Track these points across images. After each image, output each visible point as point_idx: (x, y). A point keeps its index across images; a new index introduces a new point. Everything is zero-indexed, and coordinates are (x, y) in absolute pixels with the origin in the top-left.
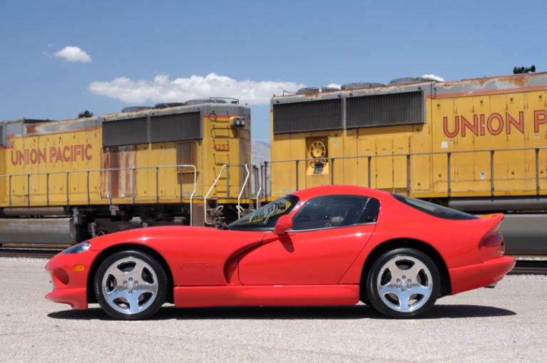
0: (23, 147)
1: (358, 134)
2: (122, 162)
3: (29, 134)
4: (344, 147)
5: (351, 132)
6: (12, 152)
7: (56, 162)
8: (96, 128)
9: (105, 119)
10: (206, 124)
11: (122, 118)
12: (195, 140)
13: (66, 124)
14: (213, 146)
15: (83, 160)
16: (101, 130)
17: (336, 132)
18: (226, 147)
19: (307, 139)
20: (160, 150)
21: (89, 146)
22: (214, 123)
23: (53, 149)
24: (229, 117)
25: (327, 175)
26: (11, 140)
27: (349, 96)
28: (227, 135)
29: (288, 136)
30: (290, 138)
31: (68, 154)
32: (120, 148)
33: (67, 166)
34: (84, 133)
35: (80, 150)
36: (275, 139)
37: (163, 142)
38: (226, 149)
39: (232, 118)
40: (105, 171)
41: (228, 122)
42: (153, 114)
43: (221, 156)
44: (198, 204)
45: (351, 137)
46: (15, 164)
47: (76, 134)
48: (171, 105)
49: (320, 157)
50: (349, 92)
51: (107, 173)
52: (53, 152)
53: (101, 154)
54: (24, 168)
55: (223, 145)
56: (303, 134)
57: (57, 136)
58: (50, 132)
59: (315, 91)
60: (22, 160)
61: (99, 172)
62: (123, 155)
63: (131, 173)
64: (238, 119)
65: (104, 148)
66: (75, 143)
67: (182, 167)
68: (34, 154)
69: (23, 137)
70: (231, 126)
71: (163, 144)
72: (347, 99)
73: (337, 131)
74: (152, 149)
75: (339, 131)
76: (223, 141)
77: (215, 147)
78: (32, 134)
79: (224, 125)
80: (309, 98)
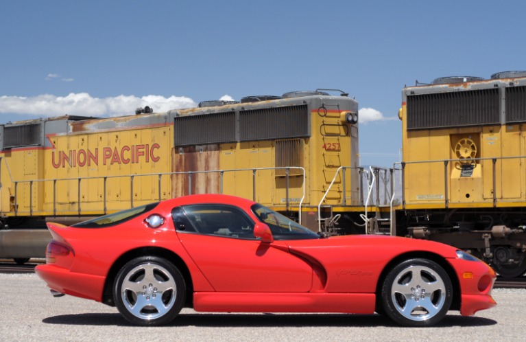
0: (68, 147)
1: (520, 129)
2: (201, 164)
3: (76, 133)
4: (502, 146)
5: (511, 128)
6: (53, 153)
7: (112, 164)
8: (165, 125)
9: (177, 115)
10: (314, 120)
11: (201, 114)
12: (301, 137)
13: (126, 120)
14: (323, 145)
15: (147, 161)
16: (172, 127)
17: (491, 128)
18: (337, 146)
19: (451, 135)
20: (251, 150)
21: (156, 146)
22: (324, 118)
23: (108, 149)
24: (340, 112)
25: (478, 178)
26: (52, 140)
27: (509, 86)
28: (338, 132)
29: (427, 132)
30: (429, 135)
31: (127, 155)
32: (197, 147)
33: (127, 169)
34: (150, 130)
35: (144, 150)
36: (409, 136)
37: (257, 141)
38: (337, 149)
39: (343, 113)
40: (177, 175)
41: (339, 117)
42: (243, 108)
43: (332, 157)
44: (307, 212)
45: (512, 133)
46: (56, 166)
47: (138, 132)
48: (263, 99)
49: (469, 157)
50: (509, 81)
51: (180, 177)
52: (108, 153)
53: (172, 155)
54: (68, 171)
55: (334, 144)
56: (447, 131)
57: (113, 135)
58: (103, 130)
59: (458, 81)
60: (66, 161)
61: (169, 176)
62: (201, 156)
63: (213, 177)
64: (351, 114)
65: (177, 148)
66: (137, 142)
67: (289, 169)
68: (82, 155)
69: (69, 136)
70: (342, 122)
71: (257, 143)
72: (507, 89)
73: (493, 126)
74: (241, 148)
75: (495, 127)
76: (333, 140)
77: (325, 147)
78: (79, 132)
79: (335, 121)
80: (455, 88)
